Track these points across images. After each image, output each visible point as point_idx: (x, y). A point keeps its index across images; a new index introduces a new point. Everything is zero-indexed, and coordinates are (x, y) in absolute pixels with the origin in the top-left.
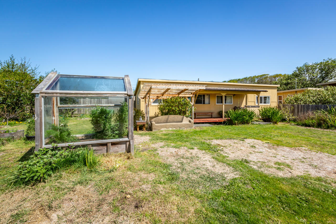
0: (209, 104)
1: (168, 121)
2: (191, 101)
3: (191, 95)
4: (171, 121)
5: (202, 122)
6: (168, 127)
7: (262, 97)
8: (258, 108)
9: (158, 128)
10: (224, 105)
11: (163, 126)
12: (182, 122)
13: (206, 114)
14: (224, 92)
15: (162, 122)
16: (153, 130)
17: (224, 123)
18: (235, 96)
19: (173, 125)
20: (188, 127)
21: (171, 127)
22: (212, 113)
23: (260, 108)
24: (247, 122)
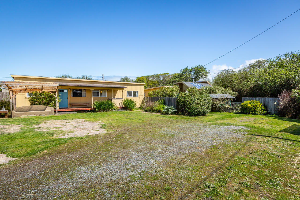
0: (86, 97)
1: (31, 110)
2: (55, 94)
3: (55, 90)
4: (34, 110)
5: (71, 110)
6: (27, 114)
7: (132, 92)
8: (122, 100)
9: (18, 115)
10: (92, 98)
11: (23, 113)
12: (45, 110)
13: (82, 105)
14: (92, 88)
15: (24, 111)
16: (13, 117)
17: (91, 111)
18: (108, 91)
19: (33, 113)
20: (48, 114)
21: (31, 114)
22: (87, 104)
23: (123, 100)
24: (108, 110)
